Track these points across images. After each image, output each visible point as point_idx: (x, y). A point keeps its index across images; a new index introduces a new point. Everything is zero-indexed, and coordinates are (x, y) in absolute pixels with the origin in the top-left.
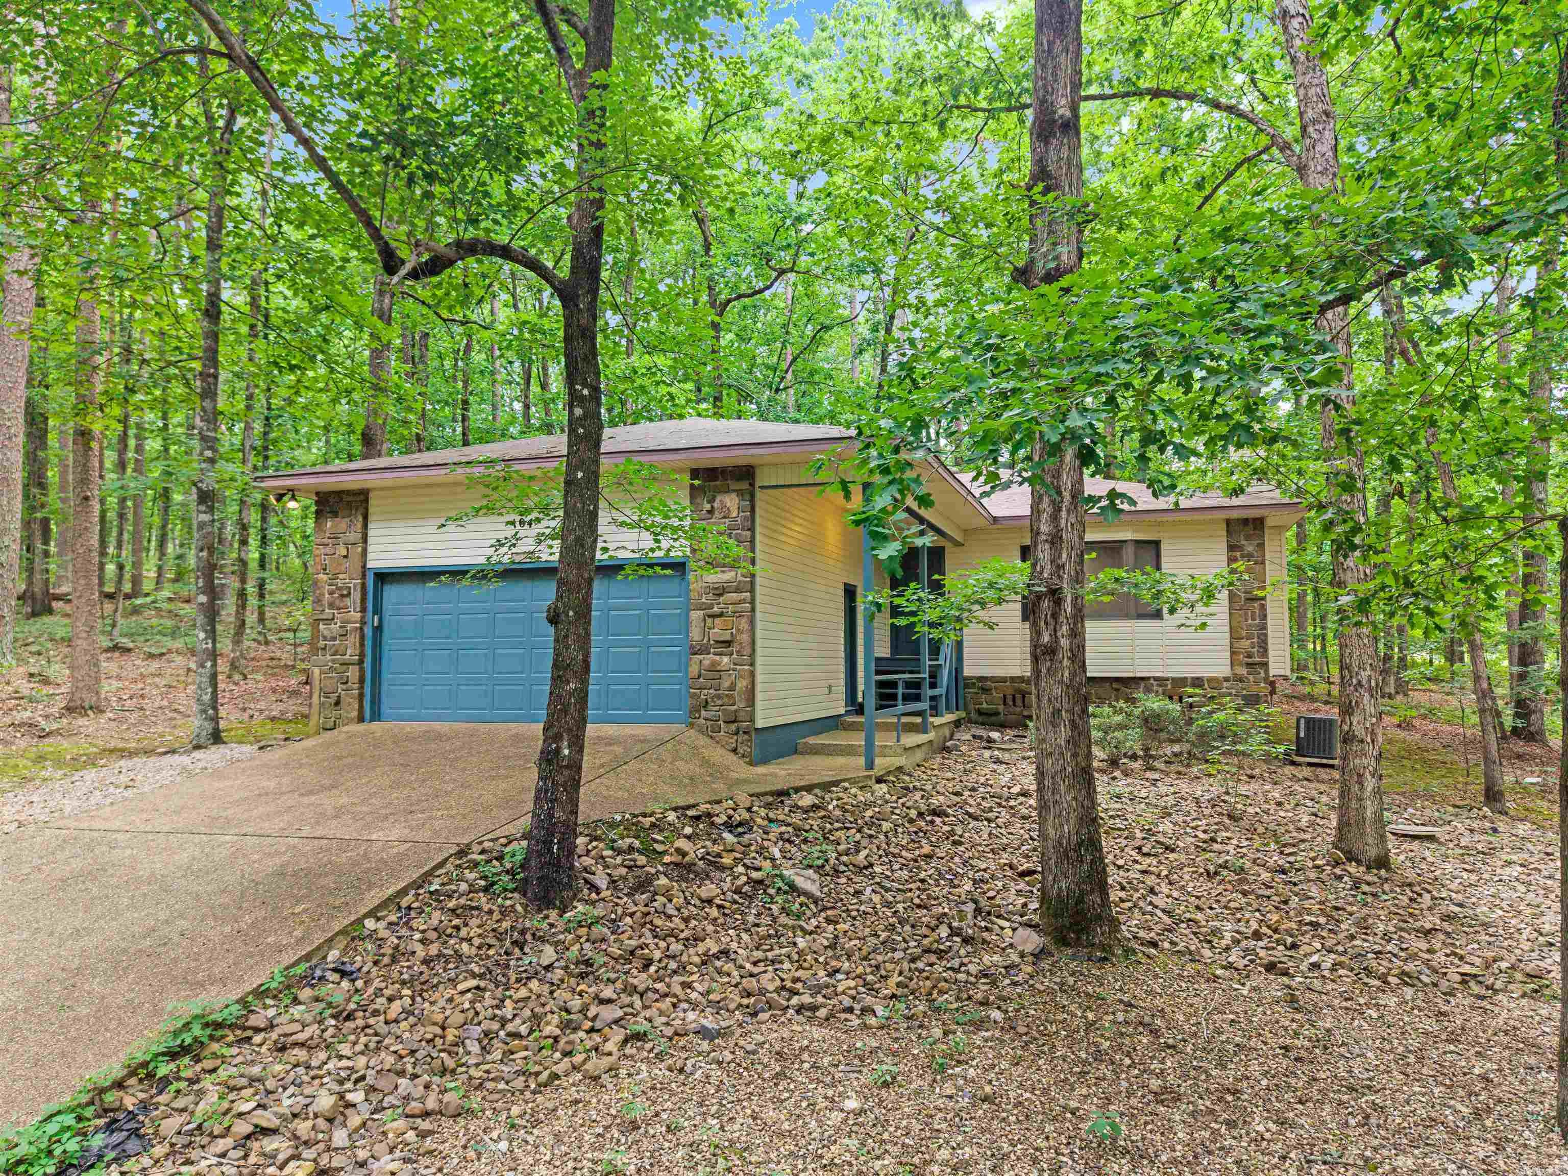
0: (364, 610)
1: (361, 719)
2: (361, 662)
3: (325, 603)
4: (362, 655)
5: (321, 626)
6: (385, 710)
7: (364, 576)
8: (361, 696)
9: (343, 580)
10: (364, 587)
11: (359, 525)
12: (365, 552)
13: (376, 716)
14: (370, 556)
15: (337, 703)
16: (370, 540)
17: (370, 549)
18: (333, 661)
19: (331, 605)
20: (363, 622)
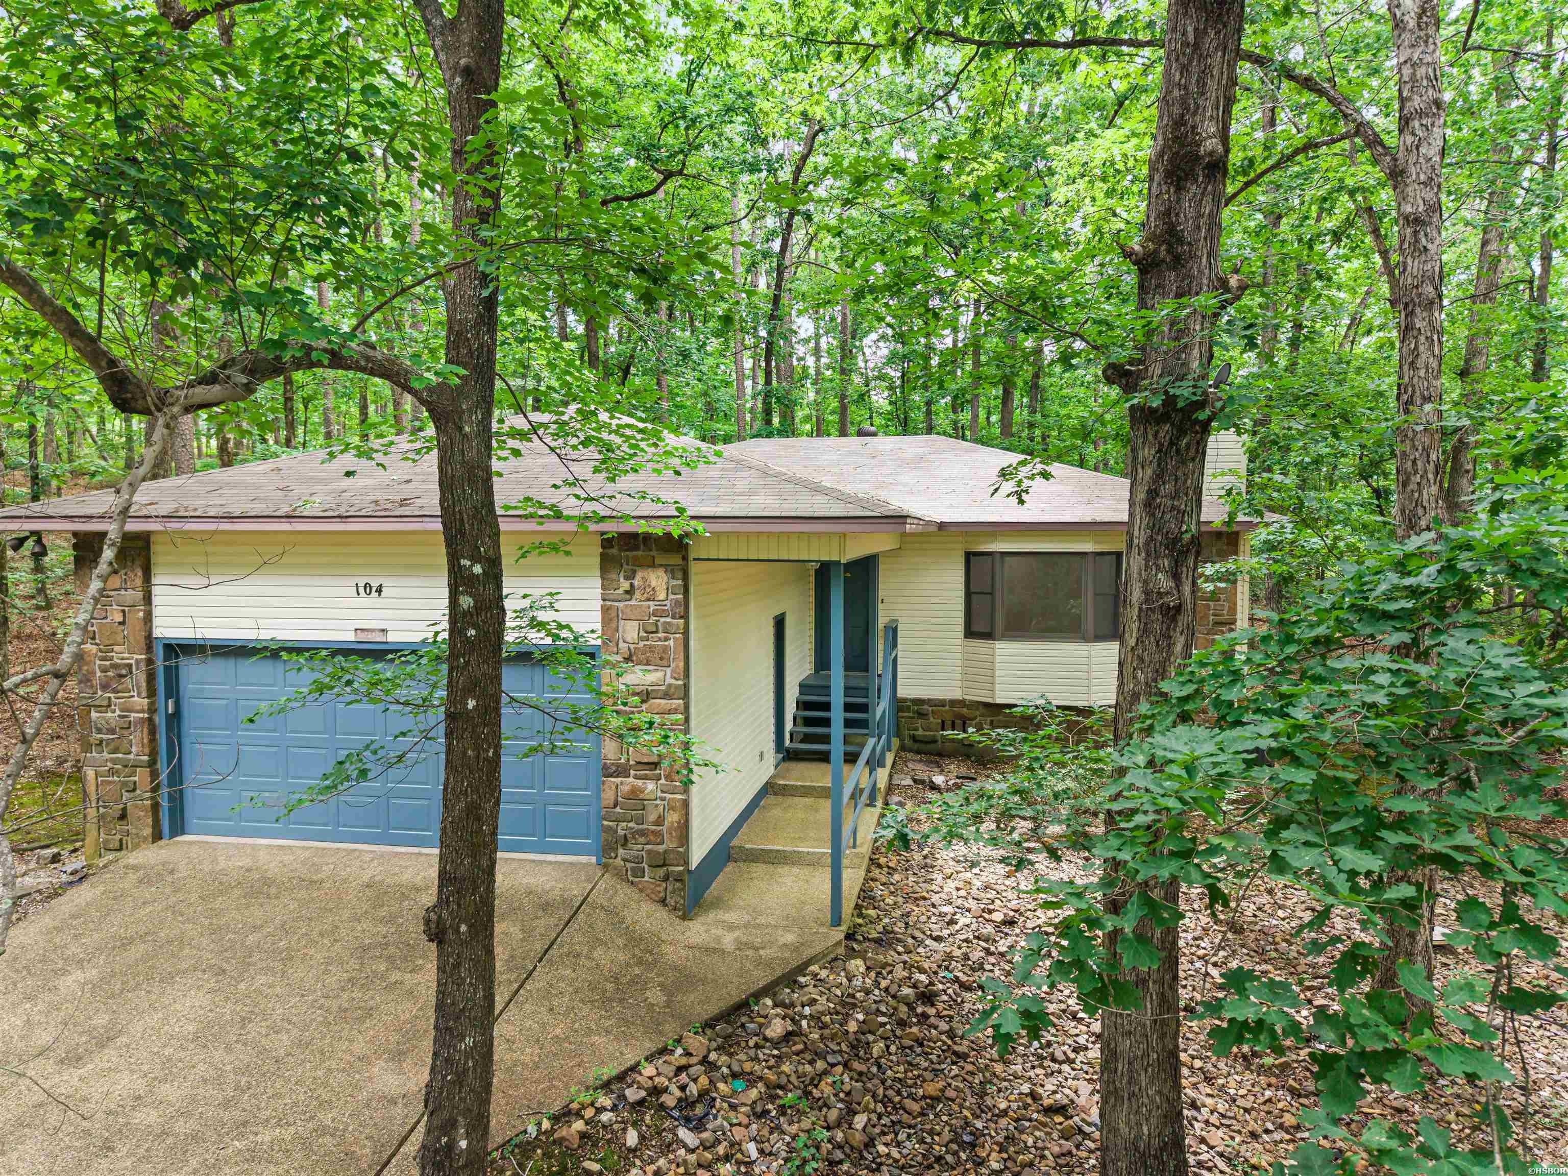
0: (152, 693)
1: (157, 836)
2: (152, 763)
3: (96, 682)
4: (153, 754)
5: (94, 715)
6: (192, 820)
7: (149, 648)
8: (156, 807)
9: (122, 655)
10: (150, 662)
11: (139, 582)
12: (148, 618)
13: (179, 828)
14: (157, 622)
15: (123, 816)
16: (156, 600)
17: (157, 612)
18: (114, 761)
19: (105, 687)
20: (152, 710)
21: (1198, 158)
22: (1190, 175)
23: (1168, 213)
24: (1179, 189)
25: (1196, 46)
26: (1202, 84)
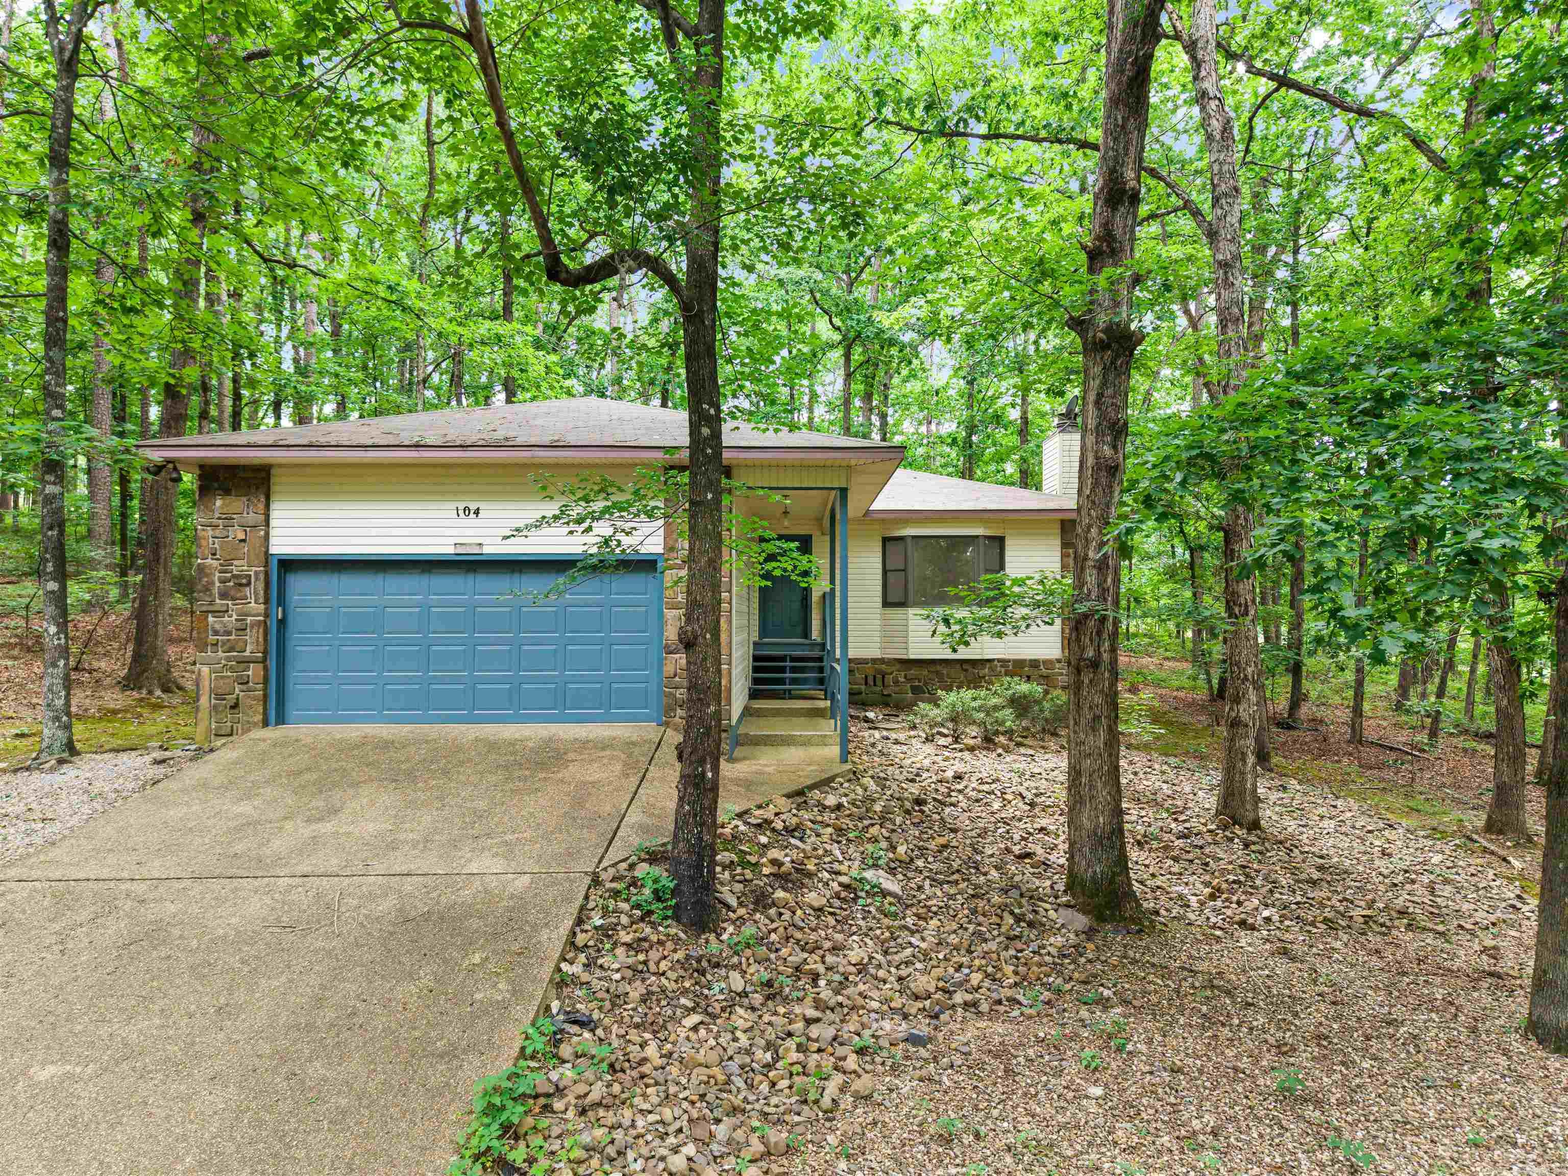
0: (267, 601)
1: (266, 723)
2: (264, 661)
3: (216, 591)
4: (265, 652)
5: (211, 619)
6: (292, 712)
7: (266, 564)
8: (265, 697)
9: (240, 567)
10: (267, 574)
11: (261, 506)
12: (267, 537)
13: (281, 719)
14: (273, 541)
15: (235, 706)
16: (273, 523)
17: (272, 532)
18: (228, 659)
19: (224, 595)
20: (267, 615)
21: (1124, 191)
22: (1120, 202)
23: (1107, 224)
24: (1114, 209)
25: (1123, 127)
26: (1126, 149)
